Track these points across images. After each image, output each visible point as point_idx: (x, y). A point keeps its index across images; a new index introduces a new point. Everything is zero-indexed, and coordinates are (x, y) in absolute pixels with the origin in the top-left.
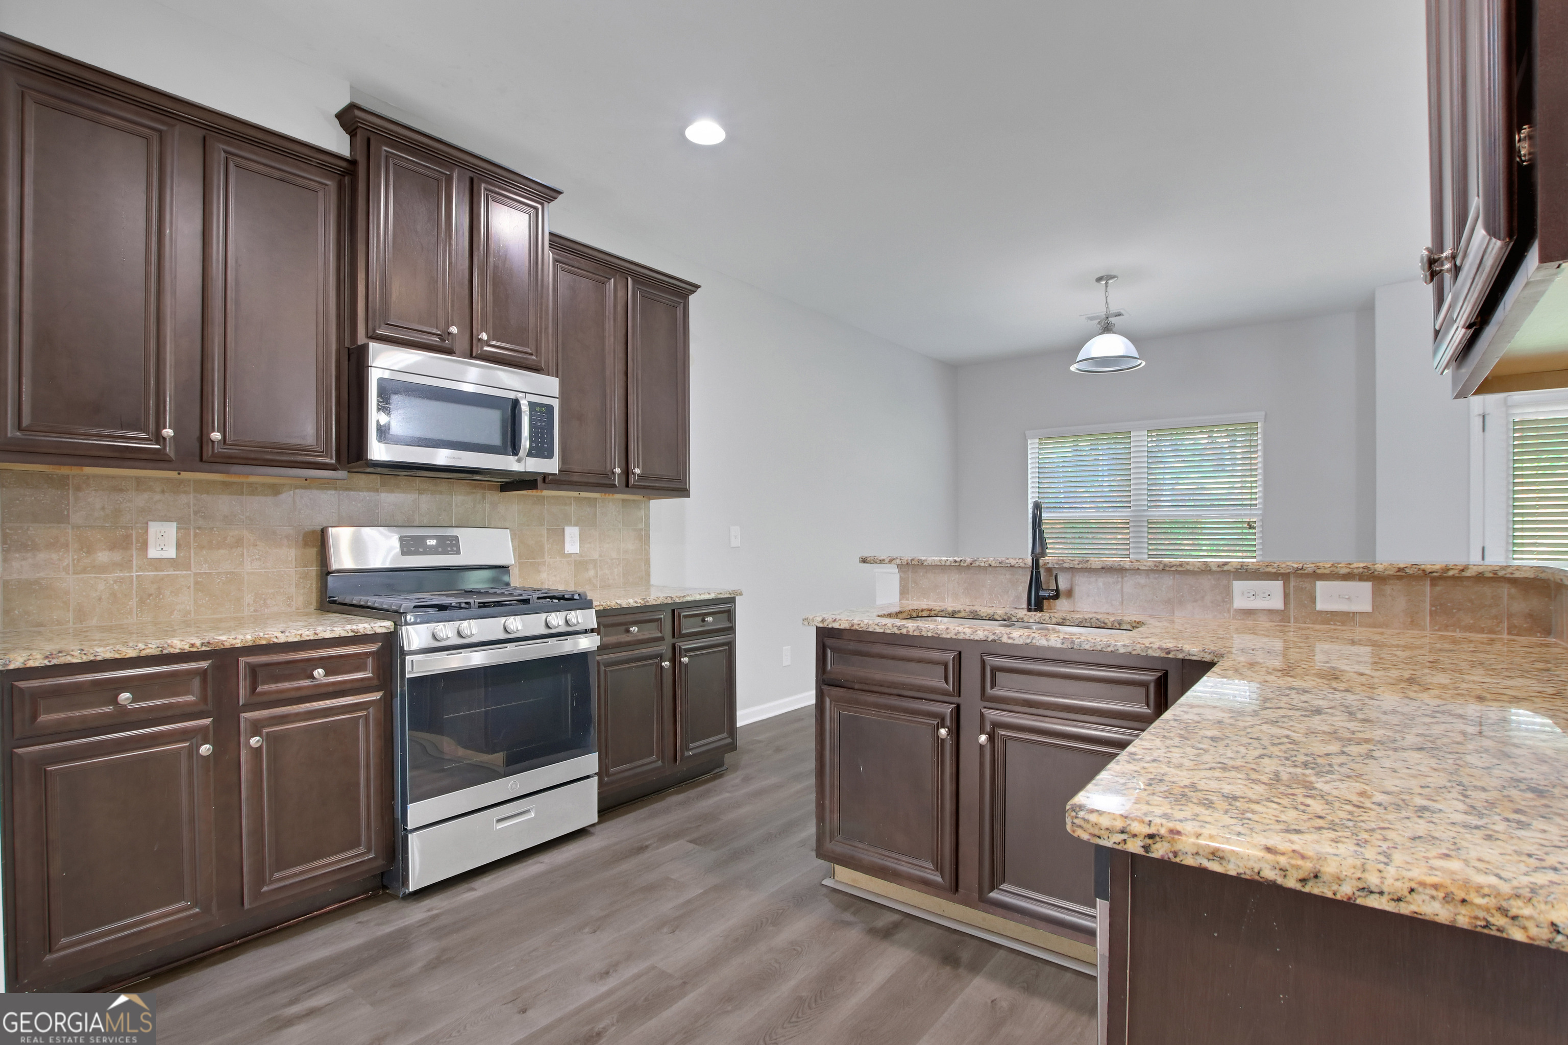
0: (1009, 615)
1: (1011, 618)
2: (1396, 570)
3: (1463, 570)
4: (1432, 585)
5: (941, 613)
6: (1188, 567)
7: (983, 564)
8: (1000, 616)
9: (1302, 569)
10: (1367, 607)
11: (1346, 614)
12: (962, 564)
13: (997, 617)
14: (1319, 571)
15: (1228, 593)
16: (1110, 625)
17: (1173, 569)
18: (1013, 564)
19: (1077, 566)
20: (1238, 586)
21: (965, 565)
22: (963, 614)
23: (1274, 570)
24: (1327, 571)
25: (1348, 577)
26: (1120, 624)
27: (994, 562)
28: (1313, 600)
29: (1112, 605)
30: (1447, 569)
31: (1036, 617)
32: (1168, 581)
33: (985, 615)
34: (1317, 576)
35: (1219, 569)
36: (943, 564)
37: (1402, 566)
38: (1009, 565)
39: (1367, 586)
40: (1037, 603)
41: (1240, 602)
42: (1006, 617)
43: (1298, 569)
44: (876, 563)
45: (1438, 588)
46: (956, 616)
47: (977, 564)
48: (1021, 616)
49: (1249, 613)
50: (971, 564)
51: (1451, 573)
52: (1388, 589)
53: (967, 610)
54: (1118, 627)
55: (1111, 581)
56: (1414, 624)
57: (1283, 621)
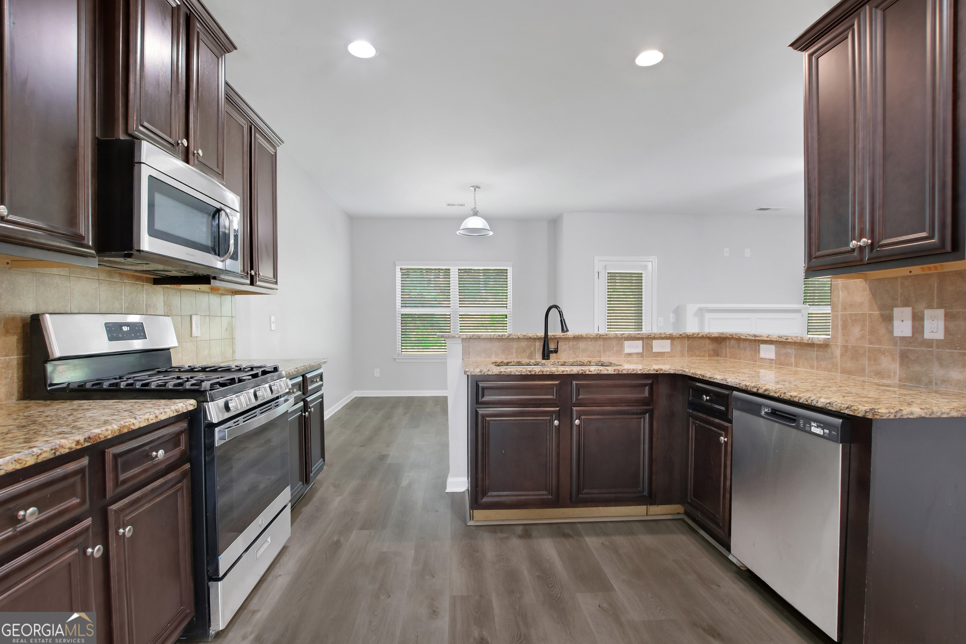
0: (537, 362)
1: (538, 364)
2: (679, 335)
3: (698, 335)
4: (688, 340)
5: (501, 364)
6: (610, 336)
7: (514, 337)
8: (533, 363)
9: (650, 336)
10: (668, 350)
11: (662, 353)
12: (503, 337)
13: (531, 364)
14: (656, 336)
15: (622, 347)
16: (585, 364)
17: (603, 337)
18: (531, 336)
19: (562, 337)
20: (626, 343)
21: (505, 337)
22: (513, 364)
23: (641, 336)
24: (658, 336)
25: (662, 338)
26: (590, 363)
27: (520, 336)
28: (652, 348)
29: (576, 354)
30: (694, 334)
31: (552, 362)
32: (601, 343)
33: (525, 363)
34: (654, 338)
35: (621, 336)
36: (492, 337)
37: (681, 333)
38: (529, 337)
39: (669, 342)
40: (546, 355)
41: (627, 350)
42: (536, 364)
43: (649, 336)
45: (690, 341)
46: (509, 365)
47: (512, 337)
48: (544, 363)
49: (630, 355)
50: (508, 337)
51: (695, 336)
52: (675, 342)
53: (515, 361)
54: (589, 364)
55: (575, 343)
56: (683, 355)
57: (641, 357)
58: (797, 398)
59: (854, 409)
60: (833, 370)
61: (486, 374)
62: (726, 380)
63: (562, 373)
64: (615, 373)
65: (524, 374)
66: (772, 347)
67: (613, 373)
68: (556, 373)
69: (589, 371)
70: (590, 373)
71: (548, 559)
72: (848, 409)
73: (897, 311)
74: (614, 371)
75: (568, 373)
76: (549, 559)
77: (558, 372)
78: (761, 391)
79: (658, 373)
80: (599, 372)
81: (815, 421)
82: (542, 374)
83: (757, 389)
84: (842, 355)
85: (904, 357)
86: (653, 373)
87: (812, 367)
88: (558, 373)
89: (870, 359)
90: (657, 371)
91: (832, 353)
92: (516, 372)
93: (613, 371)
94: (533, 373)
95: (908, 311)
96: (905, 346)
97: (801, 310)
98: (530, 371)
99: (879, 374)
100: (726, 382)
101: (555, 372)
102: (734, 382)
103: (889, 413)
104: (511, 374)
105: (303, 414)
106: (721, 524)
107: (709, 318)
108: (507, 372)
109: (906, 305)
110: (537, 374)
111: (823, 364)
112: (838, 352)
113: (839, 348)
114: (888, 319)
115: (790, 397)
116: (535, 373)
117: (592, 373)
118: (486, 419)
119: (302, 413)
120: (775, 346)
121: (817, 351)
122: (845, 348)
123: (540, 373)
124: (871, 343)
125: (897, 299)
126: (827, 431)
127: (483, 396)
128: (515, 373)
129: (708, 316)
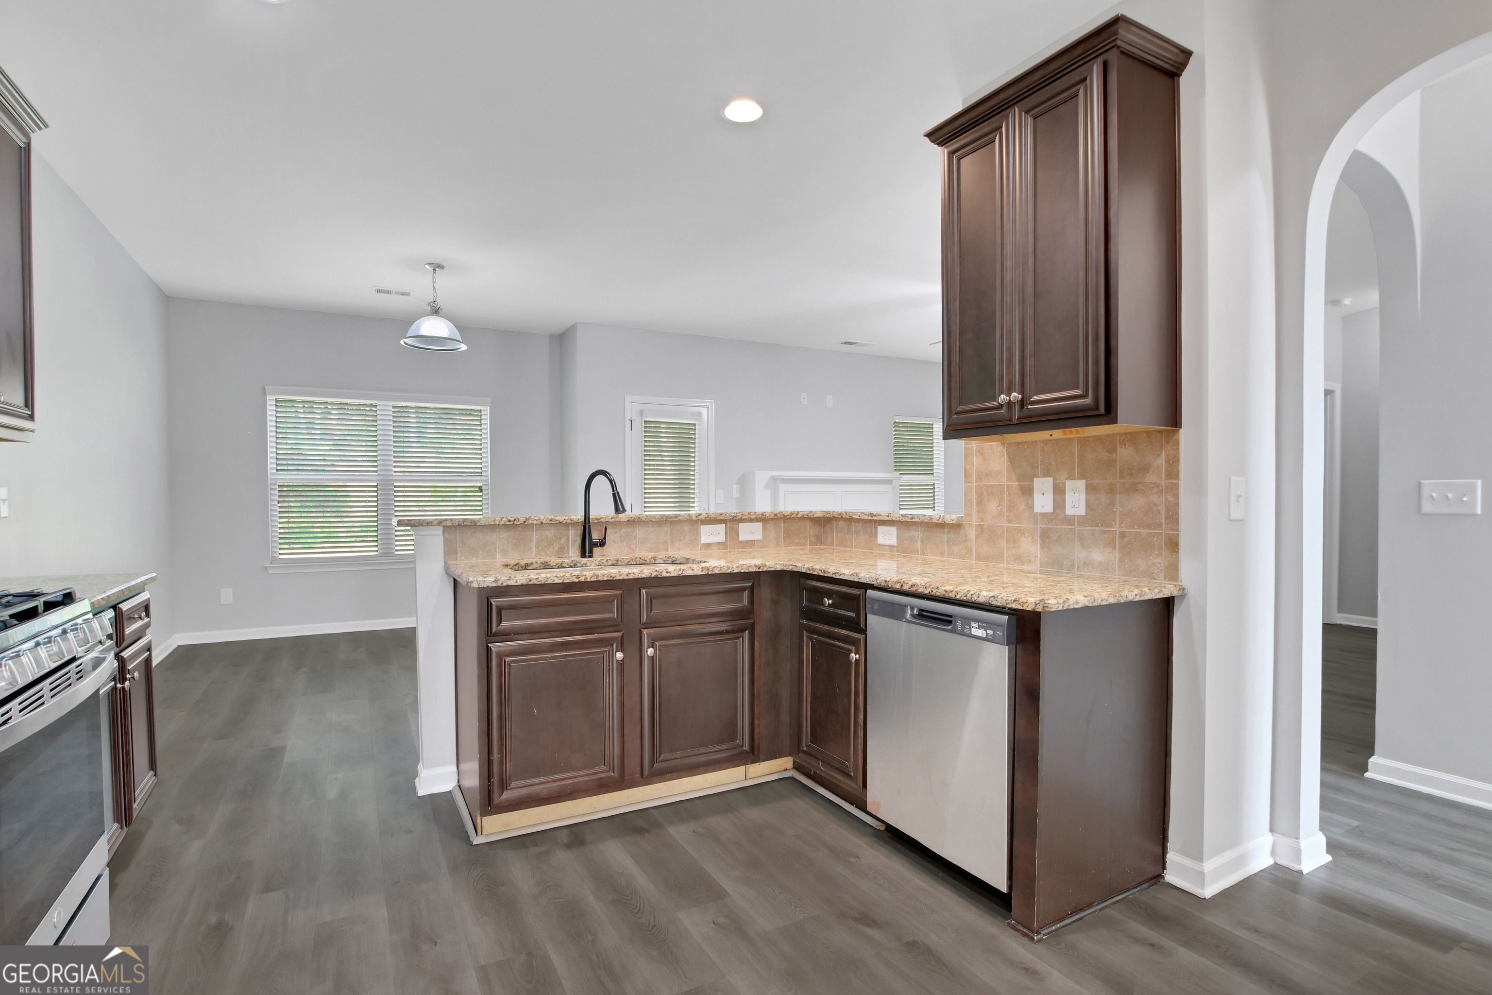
0: (575, 562)
1: (576, 565)
2: (774, 515)
3: (797, 514)
4: (784, 523)
5: (515, 567)
6: (680, 518)
7: (535, 522)
8: (568, 564)
9: (736, 517)
10: (759, 536)
11: (752, 541)
12: (516, 523)
13: (564, 565)
14: (743, 518)
15: (698, 533)
16: (648, 561)
17: (671, 519)
18: (561, 521)
19: (610, 520)
20: (704, 529)
21: (519, 523)
22: (535, 566)
23: (723, 518)
24: (747, 517)
25: (751, 520)
26: (655, 560)
27: (545, 520)
28: (738, 535)
29: (631, 548)
30: (792, 514)
31: (597, 561)
32: (667, 528)
33: (554, 564)
34: (742, 520)
35: (696, 519)
36: (497, 523)
37: (776, 513)
38: (558, 522)
39: (760, 525)
40: (587, 550)
41: (704, 539)
42: (572, 564)
43: (734, 517)
44: (422, 525)
45: (786, 524)
46: (529, 568)
47: (530, 522)
48: (585, 562)
49: (708, 545)
50: (525, 522)
51: (793, 516)
52: (768, 525)
53: (539, 562)
54: (654, 562)
55: (629, 530)
56: (778, 544)
57: (724, 549)
58: (954, 593)
59: (1023, 602)
60: (967, 556)
61: (505, 584)
62: (857, 576)
63: (626, 577)
64: (703, 573)
65: (568, 581)
66: (893, 530)
67: (700, 573)
68: (618, 578)
69: (667, 572)
70: (668, 575)
71: (621, 871)
72: (1015, 603)
73: (1037, 482)
74: (702, 571)
75: (636, 577)
76: (623, 871)
77: (621, 575)
78: (906, 588)
79: (760, 570)
80: (680, 573)
81: (976, 620)
82: (596, 580)
83: (901, 584)
84: (977, 537)
85: (1045, 537)
86: (754, 571)
87: (942, 554)
88: (621, 578)
89: (1008, 541)
90: (759, 568)
91: (966, 535)
92: (555, 579)
93: (700, 570)
94: (582, 579)
95: (1048, 482)
96: (1046, 524)
97: (891, 480)
98: (578, 577)
99: (1019, 559)
100: (858, 578)
101: (616, 577)
102: (869, 578)
103: (1058, 604)
104: (547, 582)
105: (119, 686)
106: (852, 774)
107: (784, 491)
108: (540, 579)
109: (1046, 474)
110: (588, 580)
111: (956, 549)
112: (972, 534)
113: (974, 528)
114: (1028, 491)
115: (944, 593)
116: (586, 578)
117: (671, 575)
118: (505, 661)
119: (116, 684)
120: (897, 529)
121: (947, 533)
122: (981, 528)
123: (593, 579)
124: (1010, 521)
125: (1037, 467)
126: (990, 632)
127: (499, 621)
128: (554, 581)
129: (783, 488)
